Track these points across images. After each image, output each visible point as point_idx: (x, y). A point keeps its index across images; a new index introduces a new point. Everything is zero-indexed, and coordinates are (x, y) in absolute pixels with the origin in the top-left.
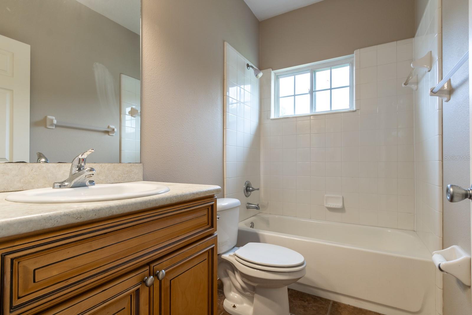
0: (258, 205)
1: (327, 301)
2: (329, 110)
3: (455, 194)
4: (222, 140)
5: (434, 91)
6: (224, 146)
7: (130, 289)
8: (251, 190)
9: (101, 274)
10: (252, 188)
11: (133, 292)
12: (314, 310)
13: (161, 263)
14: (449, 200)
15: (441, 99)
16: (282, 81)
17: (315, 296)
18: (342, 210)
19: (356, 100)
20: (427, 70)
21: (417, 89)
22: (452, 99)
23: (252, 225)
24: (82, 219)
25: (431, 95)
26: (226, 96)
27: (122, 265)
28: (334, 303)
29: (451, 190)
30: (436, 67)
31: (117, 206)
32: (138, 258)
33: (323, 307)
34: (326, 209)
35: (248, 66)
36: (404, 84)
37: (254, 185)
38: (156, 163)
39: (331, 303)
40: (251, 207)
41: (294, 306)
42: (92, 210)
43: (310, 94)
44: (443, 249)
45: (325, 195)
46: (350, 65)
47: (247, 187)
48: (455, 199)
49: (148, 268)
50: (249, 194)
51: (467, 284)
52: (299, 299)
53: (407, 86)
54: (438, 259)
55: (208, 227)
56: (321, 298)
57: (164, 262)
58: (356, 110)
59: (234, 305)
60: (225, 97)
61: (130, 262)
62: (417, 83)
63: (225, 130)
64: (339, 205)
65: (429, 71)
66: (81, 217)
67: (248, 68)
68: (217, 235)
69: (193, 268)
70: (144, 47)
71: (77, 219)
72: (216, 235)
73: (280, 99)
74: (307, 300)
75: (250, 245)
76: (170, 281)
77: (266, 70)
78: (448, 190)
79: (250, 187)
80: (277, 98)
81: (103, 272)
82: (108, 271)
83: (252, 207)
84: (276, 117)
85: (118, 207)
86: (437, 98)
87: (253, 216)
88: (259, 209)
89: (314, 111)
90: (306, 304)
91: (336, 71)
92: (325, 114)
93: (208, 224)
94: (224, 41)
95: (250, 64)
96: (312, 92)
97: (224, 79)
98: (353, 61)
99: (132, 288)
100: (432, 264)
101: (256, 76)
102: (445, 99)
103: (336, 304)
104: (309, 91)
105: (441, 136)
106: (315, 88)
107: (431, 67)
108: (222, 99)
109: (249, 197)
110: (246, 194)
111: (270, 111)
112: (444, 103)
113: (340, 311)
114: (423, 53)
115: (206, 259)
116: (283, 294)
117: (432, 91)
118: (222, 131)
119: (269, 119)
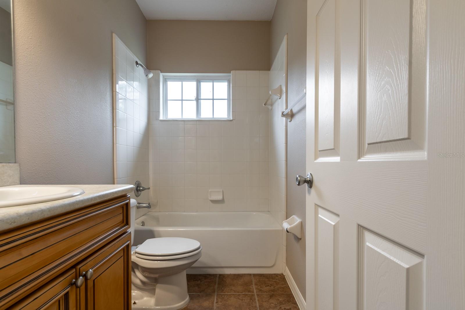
0: (149, 204)
1: (214, 276)
2: (212, 117)
3: (301, 181)
4: (112, 138)
5: (284, 113)
6: (114, 145)
7: (60, 293)
8: (141, 189)
9: (34, 281)
10: (142, 187)
11: (62, 297)
12: (206, 285)
13: (86, 264)
14: (297, 184)
15: (286, 119)
16: (170, 84)
17: (205, 274)
18: (222, 201)
19: (232, 112)
20: (279, 98)
21: (271, 110)
22: (292, 120)
23: (143, 224)
24: (15, 224)
25: (282, 116)
26: (116, 92)
27: (52, 270)
28: (220, 275)
29: (299, 178)
30: (284, 96)
31: (48, 209)
32: (66, 261)
33: (212, 281)
34: (210, 202)
35: (137, 63)
36: (264, 104)
37: (143, 185)
38: (36, 163)
39: (218, 276)
40: (141, 207)
41: (189, 287)
42: (25, 214)
43: (196, 101)
44: (287, 219)
45: (210, 190)
46: (227, 82)
47: (137, 187)
48: (301, 183)
49: (74, 270)
50: (140, 194)
51: (300, 237)
52: (193, 280)
53: (266, 106)
54: (286, 225)
55: (123, 225)
56: (210, 275)
57: (88, 262)
58: (232, 120)
59: (135, 302)
60: (114, 93)
61: (59, 266)
62: (272, 105)
63: (114, 128)
64: (220, 197)
65: (280, 99)
66: (14, 222)
67: (137, 66)
68: (131, 232)
69: (112, 266)
70: (16, 19)
71: (11, 224)
72: (129, 232)
73: (168, 101)
74: (200, 279)
75: (148, 241)
76: (94, 281)
77: (155, 71)
78: (297, 178)
79: (140, 187)
80: (166, 100)
81: (34, 280)
82: (40, 277)
83: (143, 207)
84: (164, 119)
85: (50, 209)
86: (284, 118)
87: (143, 216)
88: (151, 208)
89: (199, 117)
90: (199, 282)
91: (217, 84)
92: (209, 121)
93: (123, 222)
94: (112, 33)
95: (139, 62)
96: (198, 99)
97: (113, 74)
98: (230, 79)
99: (62, 292)
100: (283, 229)
101: (147, 75)
102: (289, 120)
103: (221, 276)
104: (195, 99)
105: (286, 144)
106: (200, 96)
107: (281, 97)
108: (111, 94)
109: (140, 196)
110: (137, 194)
111: (159, 112)
112: (288, 122)
113: (225, 280)
114: (276, 86)
115: (122, 256)
116: (182, 278)
117: (282, 114)
118: (112, 129)
119: (159, 119)
